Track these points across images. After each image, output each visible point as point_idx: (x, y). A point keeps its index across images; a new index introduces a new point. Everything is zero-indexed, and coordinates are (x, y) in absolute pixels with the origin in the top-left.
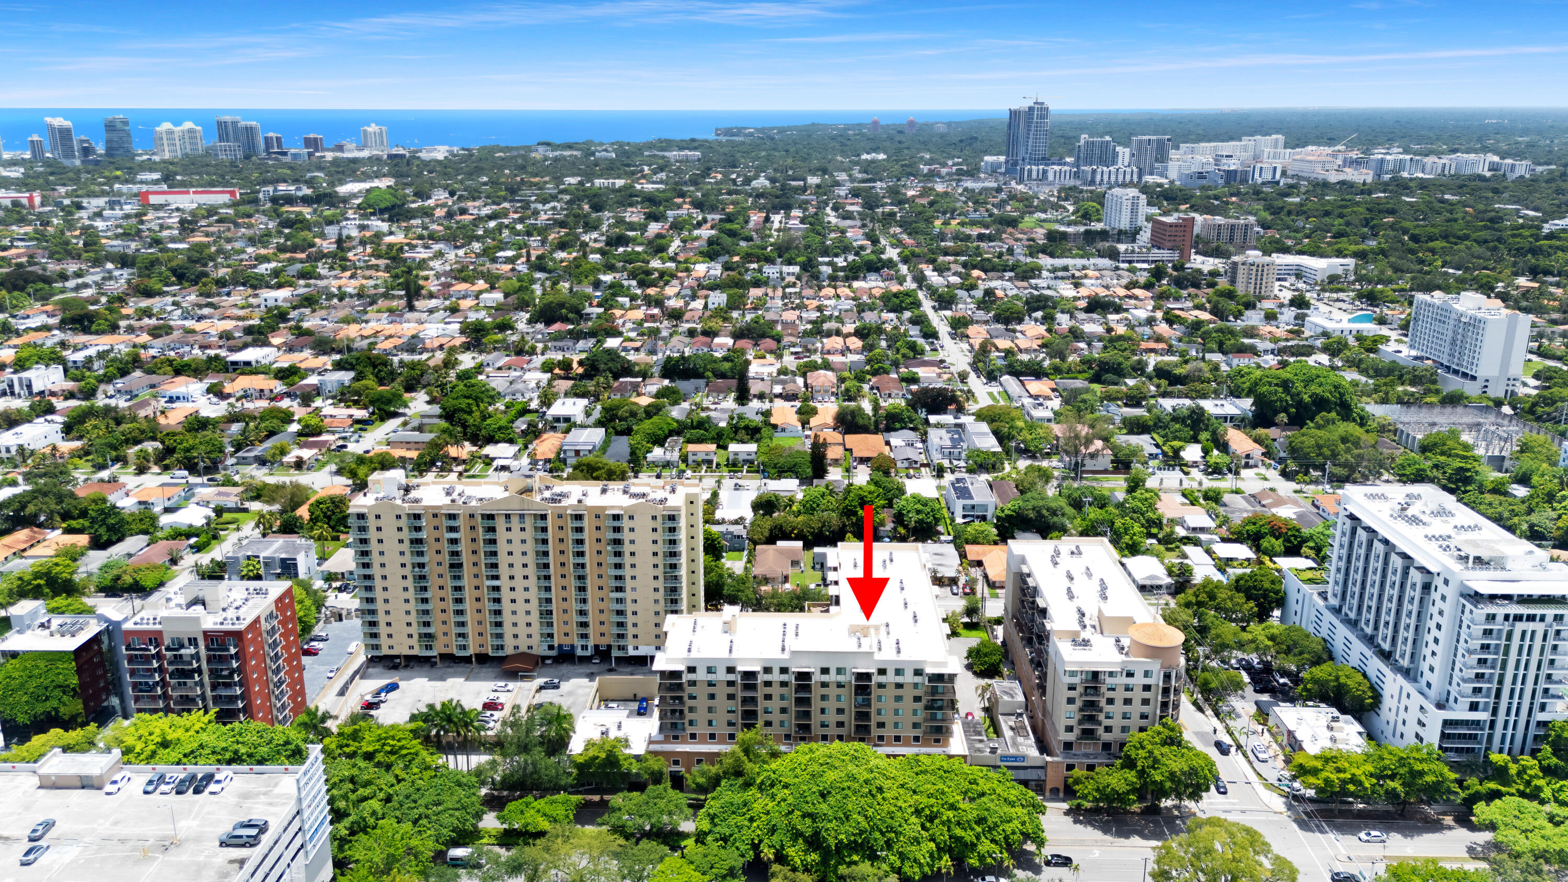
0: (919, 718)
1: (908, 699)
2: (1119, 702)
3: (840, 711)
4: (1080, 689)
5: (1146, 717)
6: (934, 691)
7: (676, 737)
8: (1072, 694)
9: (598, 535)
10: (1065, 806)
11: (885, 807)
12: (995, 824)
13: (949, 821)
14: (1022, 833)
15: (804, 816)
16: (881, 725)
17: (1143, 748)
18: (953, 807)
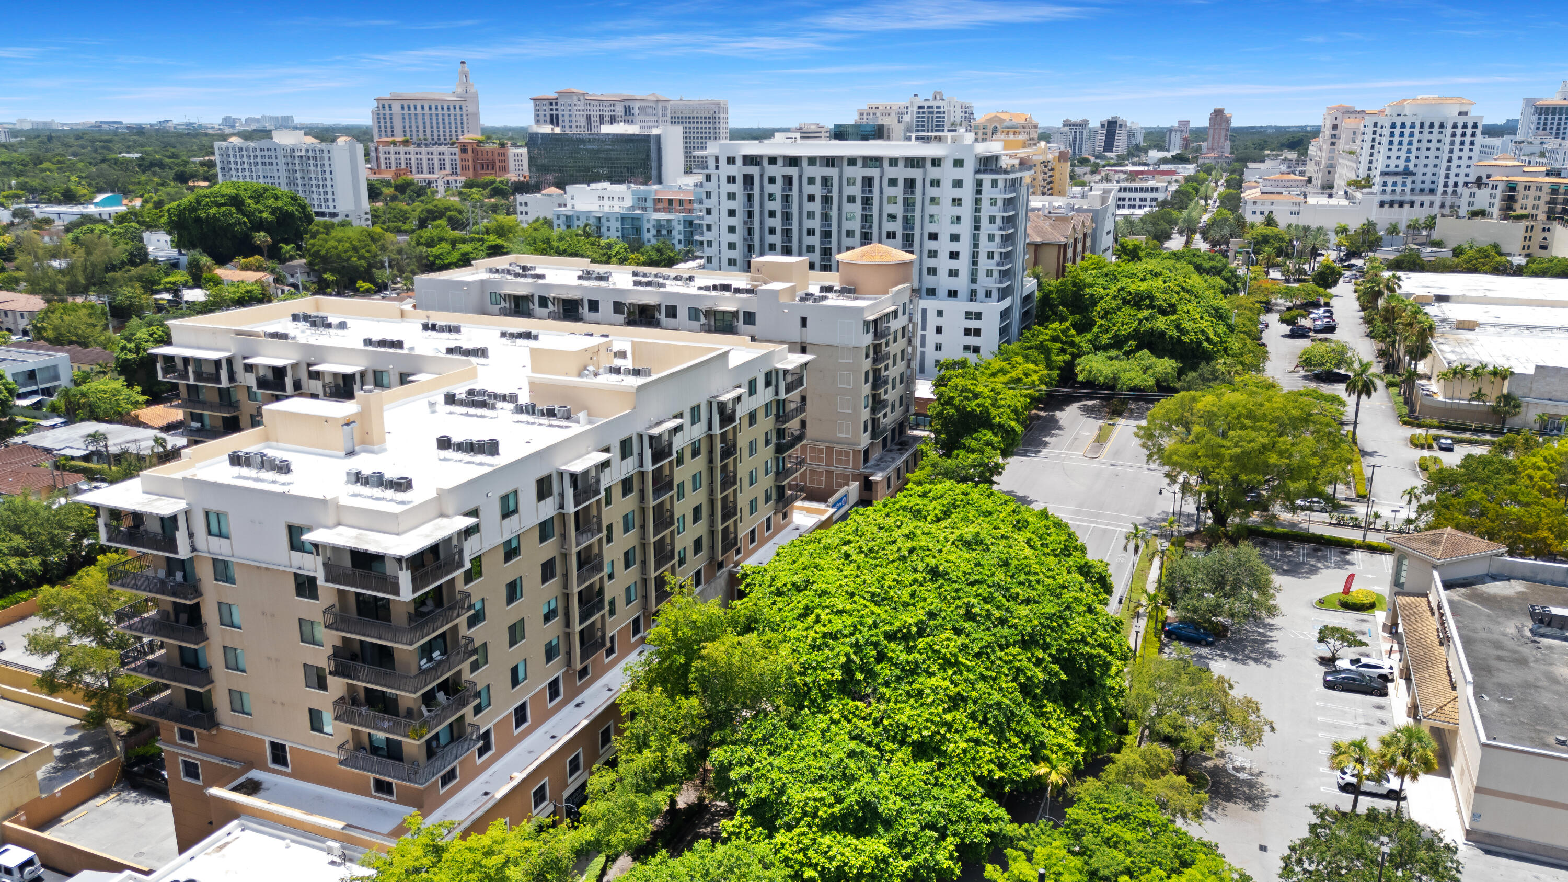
1: (761, 443)
8: (867, 364)
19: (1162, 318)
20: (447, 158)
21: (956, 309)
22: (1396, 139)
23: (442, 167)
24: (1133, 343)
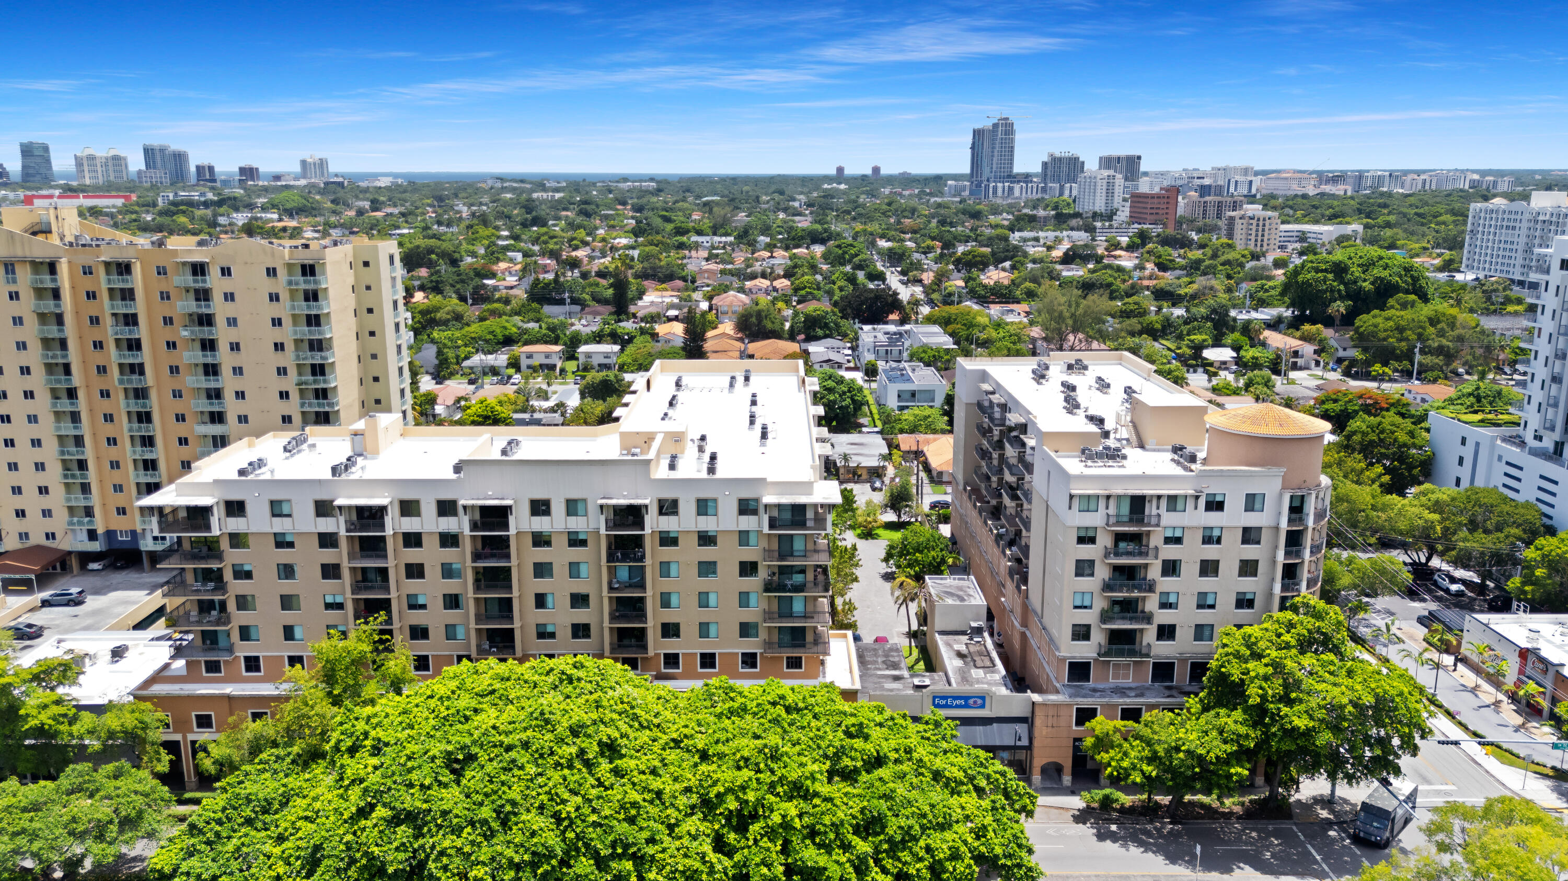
0: (752, 614)
1: (728, 569)
2: (1190, 569)
3: (579, 600)
4: (1104, 540)
5: (1250, 604)
6: (785, 547)
7: (213, 667)
8: (1086, 552)
9: (165, 309)
10: (1077, 802)
11: (616, 794)
12: (907, 831)
13: (786, 825)
14: (979, 858)
15: (395, 821)
16: (671, 630)
17: (1257, 656)
18: (798, 791)
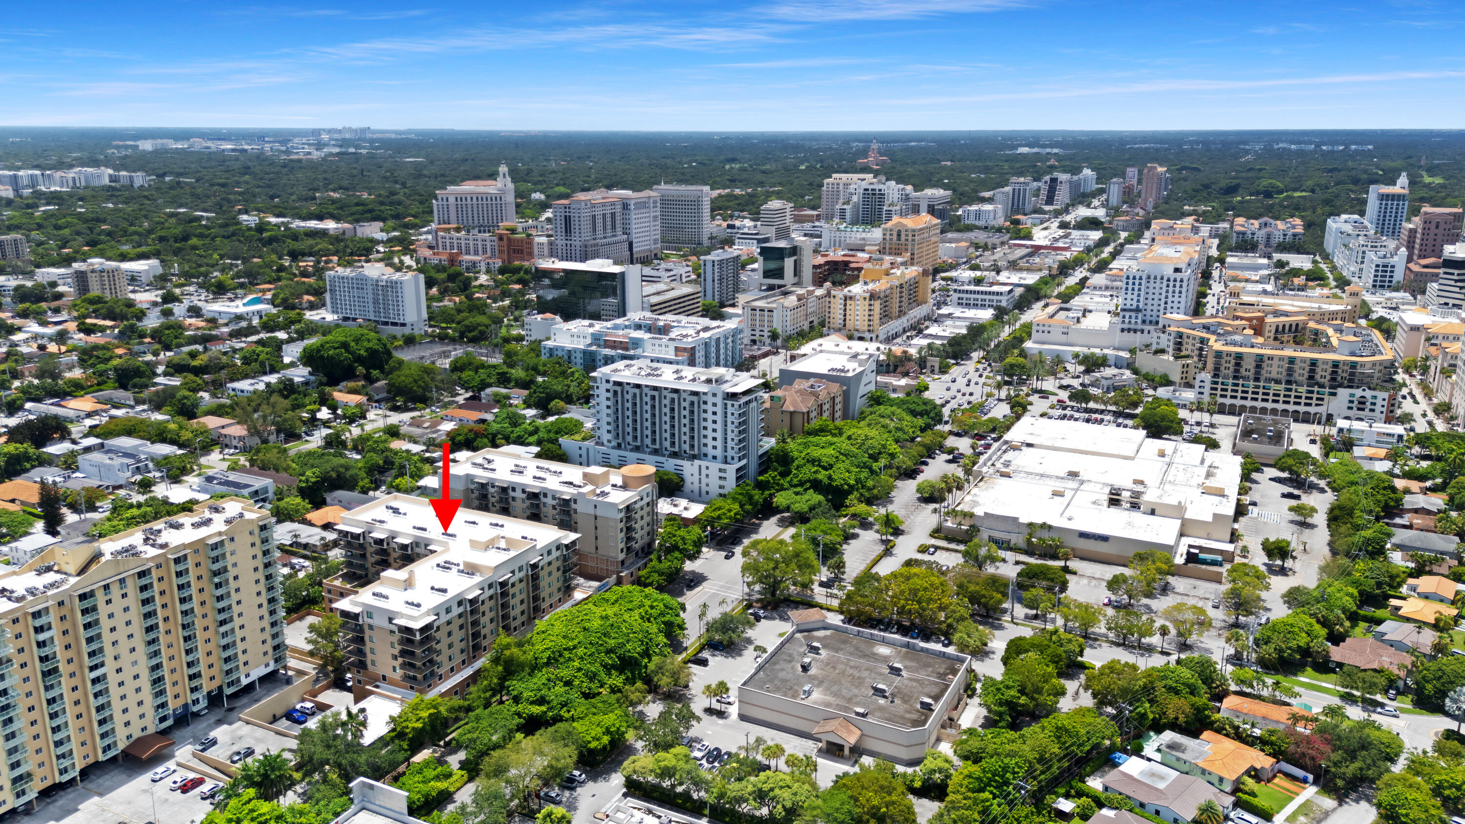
3: (522, 602)
9: (199, 571)
19: (824, 472)
20: (488, 244)
21: (715, 467)
22: (1130, 287)
23: (485, 251)
24: (808, 484)
